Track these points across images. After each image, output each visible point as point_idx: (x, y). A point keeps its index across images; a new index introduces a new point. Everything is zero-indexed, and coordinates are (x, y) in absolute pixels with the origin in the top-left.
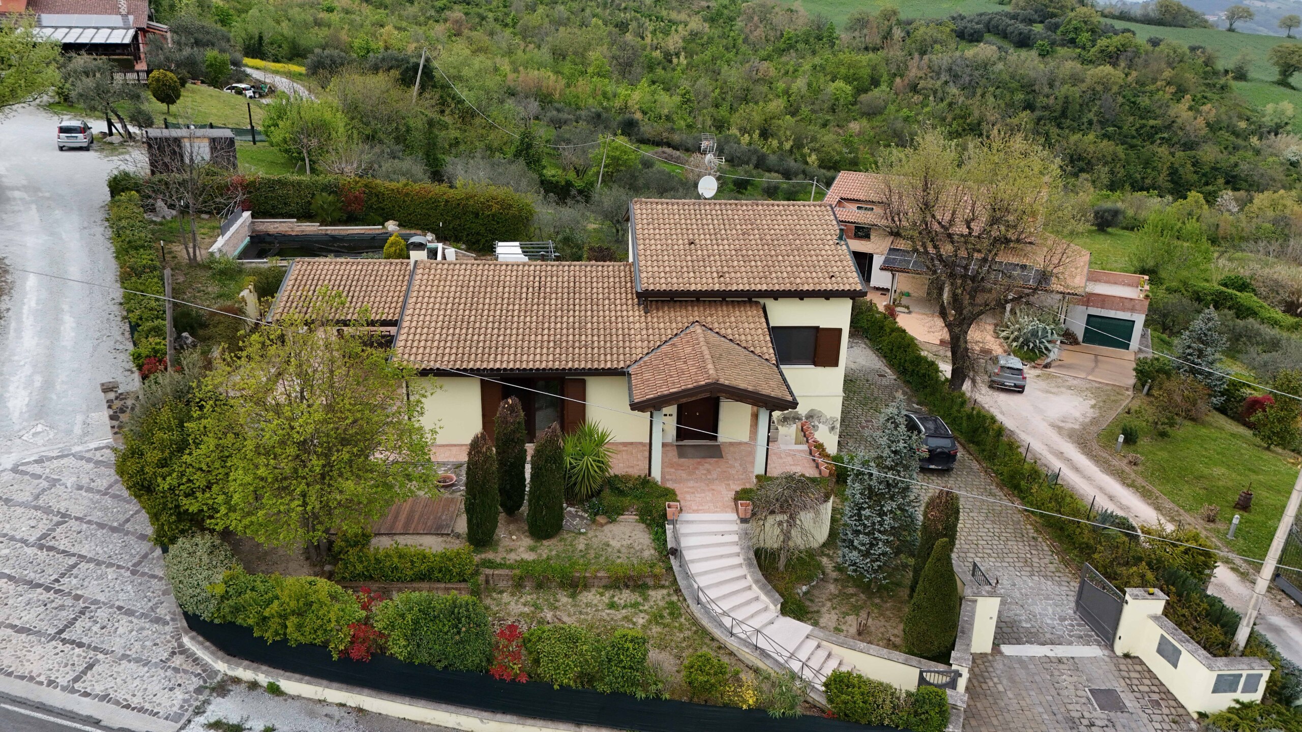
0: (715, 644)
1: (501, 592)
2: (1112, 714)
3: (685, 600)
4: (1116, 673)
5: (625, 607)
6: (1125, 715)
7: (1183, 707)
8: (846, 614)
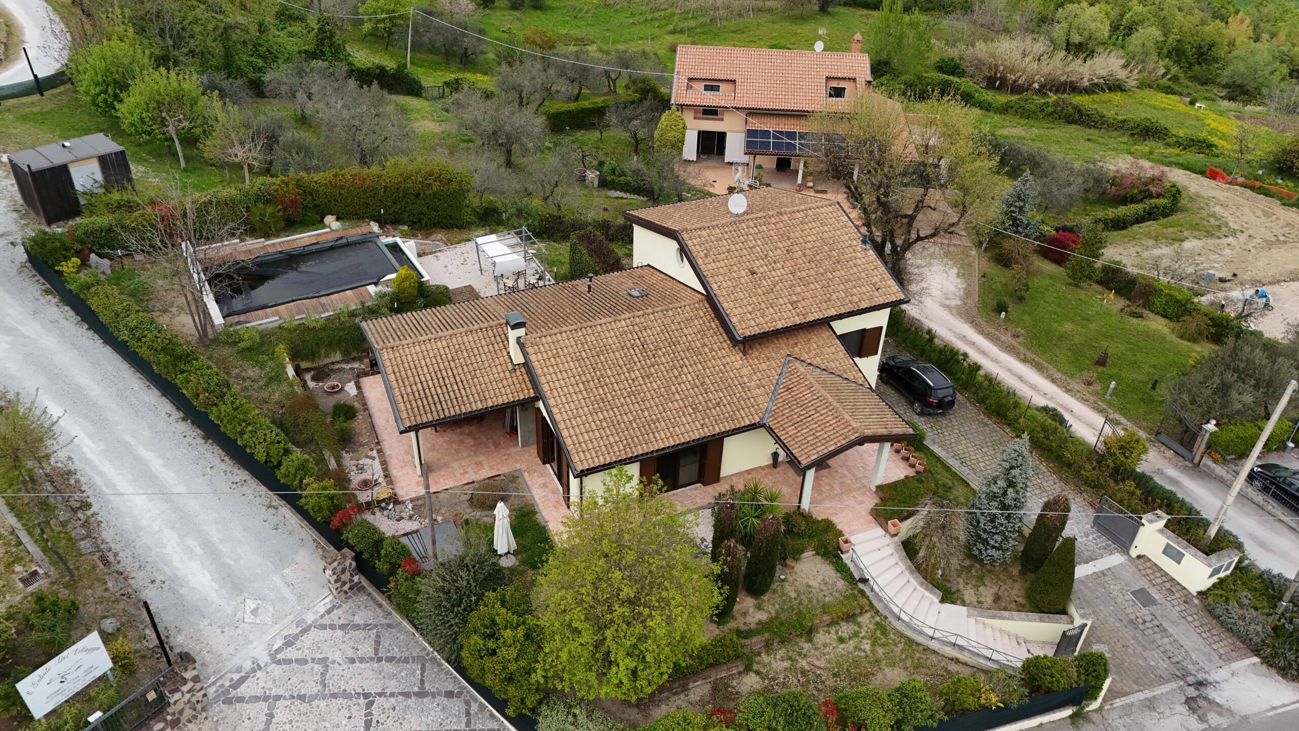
0: (921, 648)
1: (759, 654)
2: (1151, 608)
3: (886, 618)
4: (1138, 573)
5: (850, 638)
6: (1158, 606)
7: (1185, 588)
8: (977, 587)
